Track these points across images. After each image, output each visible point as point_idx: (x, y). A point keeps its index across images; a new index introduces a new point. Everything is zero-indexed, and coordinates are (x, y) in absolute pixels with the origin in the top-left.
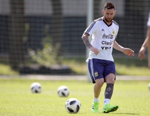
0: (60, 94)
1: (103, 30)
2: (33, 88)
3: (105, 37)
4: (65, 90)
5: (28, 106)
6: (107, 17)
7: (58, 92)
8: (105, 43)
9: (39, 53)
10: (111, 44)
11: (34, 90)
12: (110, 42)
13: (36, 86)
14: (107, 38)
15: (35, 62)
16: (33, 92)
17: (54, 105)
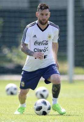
0: (39, 96)
1: (35, 36)
2: (8, 90)
3: (37, 44)
4: (44, 91)
5: (3, 109)
6: (41, 19)
7: (36, 94)
8: (37, 50)
9: (15, 50)
10: (45, 51)
11: (9, 92)
12: (44, 49)
13: (12, 87)
14: (41, 44)
15: (10, 61)
16: (8, 94)
17: (32, 108)
